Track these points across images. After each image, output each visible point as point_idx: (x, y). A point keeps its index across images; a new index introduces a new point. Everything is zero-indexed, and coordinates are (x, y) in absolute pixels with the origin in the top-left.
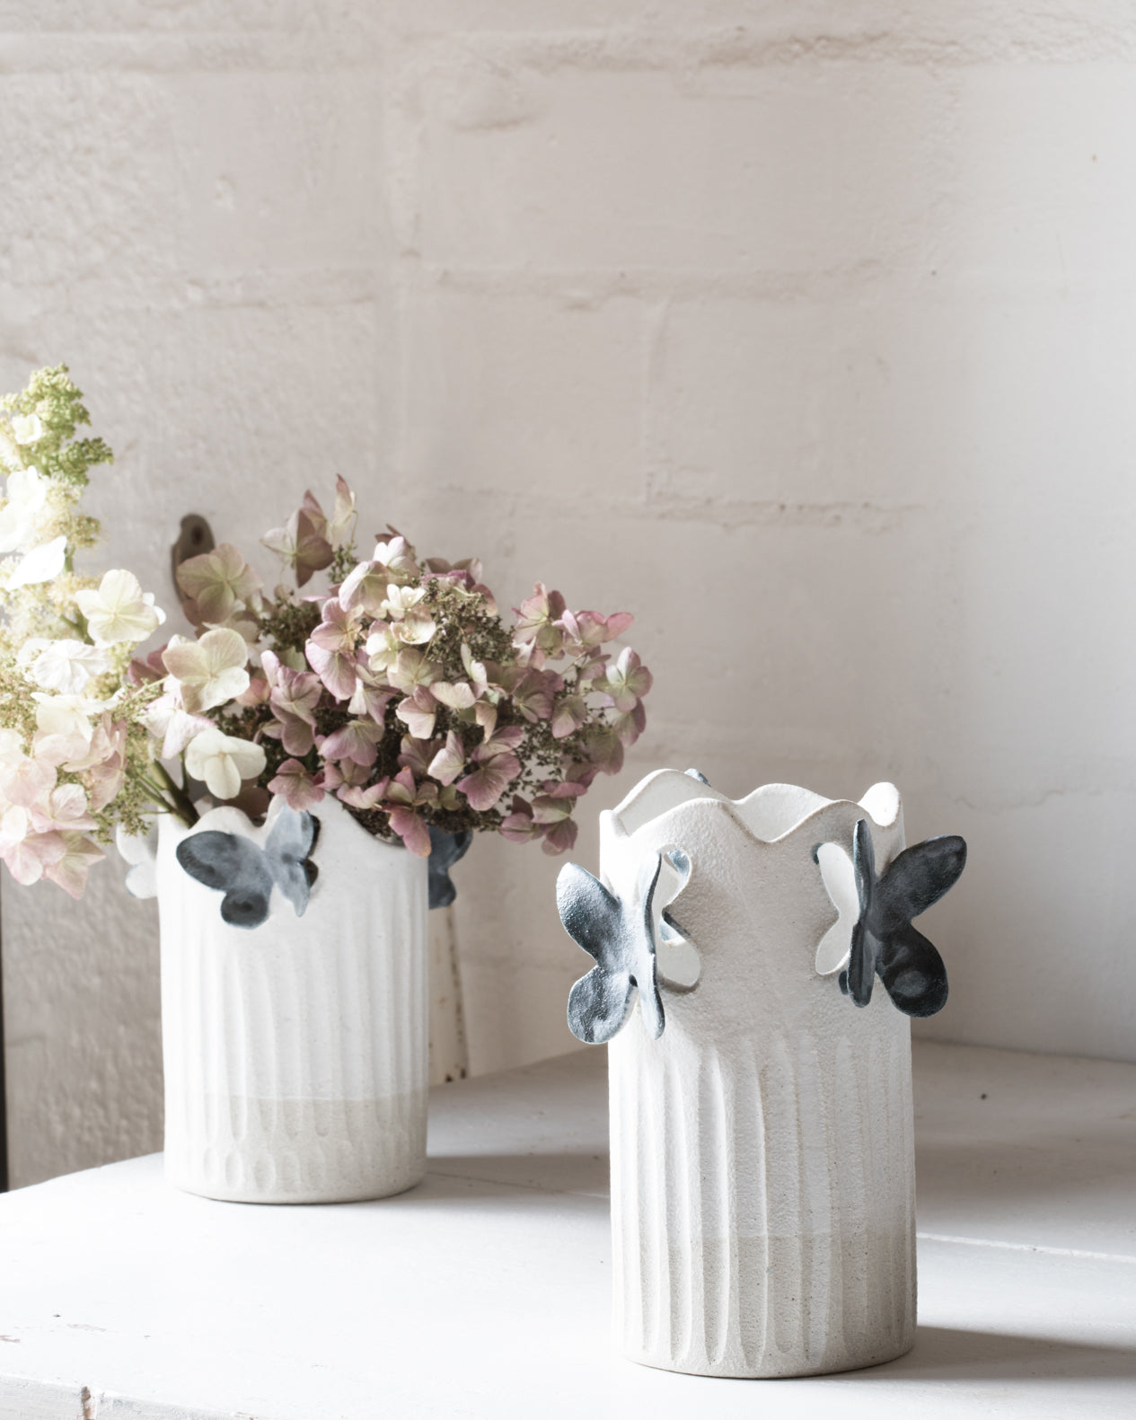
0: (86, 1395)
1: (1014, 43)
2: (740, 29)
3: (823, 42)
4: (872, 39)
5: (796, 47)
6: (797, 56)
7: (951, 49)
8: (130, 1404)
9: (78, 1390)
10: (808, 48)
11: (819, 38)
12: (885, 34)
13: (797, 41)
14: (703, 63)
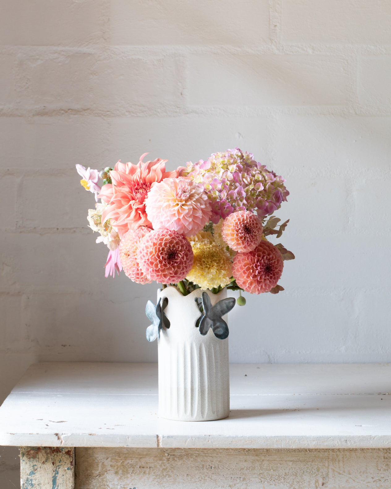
0: (158, 436)
1: (127, 111)
2: (45, 107)
3: (70, 110)
4: (85, 110)
5: (63, 112)
6: (63, 114)
7: (108, 113)
8: (172, 437)
9: (156, 436)
10: (66, 112)
11: (69, 110)
12: (88, 109)
13: (62, 110)
14: (34, 115)
